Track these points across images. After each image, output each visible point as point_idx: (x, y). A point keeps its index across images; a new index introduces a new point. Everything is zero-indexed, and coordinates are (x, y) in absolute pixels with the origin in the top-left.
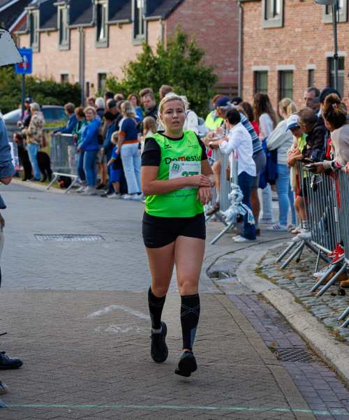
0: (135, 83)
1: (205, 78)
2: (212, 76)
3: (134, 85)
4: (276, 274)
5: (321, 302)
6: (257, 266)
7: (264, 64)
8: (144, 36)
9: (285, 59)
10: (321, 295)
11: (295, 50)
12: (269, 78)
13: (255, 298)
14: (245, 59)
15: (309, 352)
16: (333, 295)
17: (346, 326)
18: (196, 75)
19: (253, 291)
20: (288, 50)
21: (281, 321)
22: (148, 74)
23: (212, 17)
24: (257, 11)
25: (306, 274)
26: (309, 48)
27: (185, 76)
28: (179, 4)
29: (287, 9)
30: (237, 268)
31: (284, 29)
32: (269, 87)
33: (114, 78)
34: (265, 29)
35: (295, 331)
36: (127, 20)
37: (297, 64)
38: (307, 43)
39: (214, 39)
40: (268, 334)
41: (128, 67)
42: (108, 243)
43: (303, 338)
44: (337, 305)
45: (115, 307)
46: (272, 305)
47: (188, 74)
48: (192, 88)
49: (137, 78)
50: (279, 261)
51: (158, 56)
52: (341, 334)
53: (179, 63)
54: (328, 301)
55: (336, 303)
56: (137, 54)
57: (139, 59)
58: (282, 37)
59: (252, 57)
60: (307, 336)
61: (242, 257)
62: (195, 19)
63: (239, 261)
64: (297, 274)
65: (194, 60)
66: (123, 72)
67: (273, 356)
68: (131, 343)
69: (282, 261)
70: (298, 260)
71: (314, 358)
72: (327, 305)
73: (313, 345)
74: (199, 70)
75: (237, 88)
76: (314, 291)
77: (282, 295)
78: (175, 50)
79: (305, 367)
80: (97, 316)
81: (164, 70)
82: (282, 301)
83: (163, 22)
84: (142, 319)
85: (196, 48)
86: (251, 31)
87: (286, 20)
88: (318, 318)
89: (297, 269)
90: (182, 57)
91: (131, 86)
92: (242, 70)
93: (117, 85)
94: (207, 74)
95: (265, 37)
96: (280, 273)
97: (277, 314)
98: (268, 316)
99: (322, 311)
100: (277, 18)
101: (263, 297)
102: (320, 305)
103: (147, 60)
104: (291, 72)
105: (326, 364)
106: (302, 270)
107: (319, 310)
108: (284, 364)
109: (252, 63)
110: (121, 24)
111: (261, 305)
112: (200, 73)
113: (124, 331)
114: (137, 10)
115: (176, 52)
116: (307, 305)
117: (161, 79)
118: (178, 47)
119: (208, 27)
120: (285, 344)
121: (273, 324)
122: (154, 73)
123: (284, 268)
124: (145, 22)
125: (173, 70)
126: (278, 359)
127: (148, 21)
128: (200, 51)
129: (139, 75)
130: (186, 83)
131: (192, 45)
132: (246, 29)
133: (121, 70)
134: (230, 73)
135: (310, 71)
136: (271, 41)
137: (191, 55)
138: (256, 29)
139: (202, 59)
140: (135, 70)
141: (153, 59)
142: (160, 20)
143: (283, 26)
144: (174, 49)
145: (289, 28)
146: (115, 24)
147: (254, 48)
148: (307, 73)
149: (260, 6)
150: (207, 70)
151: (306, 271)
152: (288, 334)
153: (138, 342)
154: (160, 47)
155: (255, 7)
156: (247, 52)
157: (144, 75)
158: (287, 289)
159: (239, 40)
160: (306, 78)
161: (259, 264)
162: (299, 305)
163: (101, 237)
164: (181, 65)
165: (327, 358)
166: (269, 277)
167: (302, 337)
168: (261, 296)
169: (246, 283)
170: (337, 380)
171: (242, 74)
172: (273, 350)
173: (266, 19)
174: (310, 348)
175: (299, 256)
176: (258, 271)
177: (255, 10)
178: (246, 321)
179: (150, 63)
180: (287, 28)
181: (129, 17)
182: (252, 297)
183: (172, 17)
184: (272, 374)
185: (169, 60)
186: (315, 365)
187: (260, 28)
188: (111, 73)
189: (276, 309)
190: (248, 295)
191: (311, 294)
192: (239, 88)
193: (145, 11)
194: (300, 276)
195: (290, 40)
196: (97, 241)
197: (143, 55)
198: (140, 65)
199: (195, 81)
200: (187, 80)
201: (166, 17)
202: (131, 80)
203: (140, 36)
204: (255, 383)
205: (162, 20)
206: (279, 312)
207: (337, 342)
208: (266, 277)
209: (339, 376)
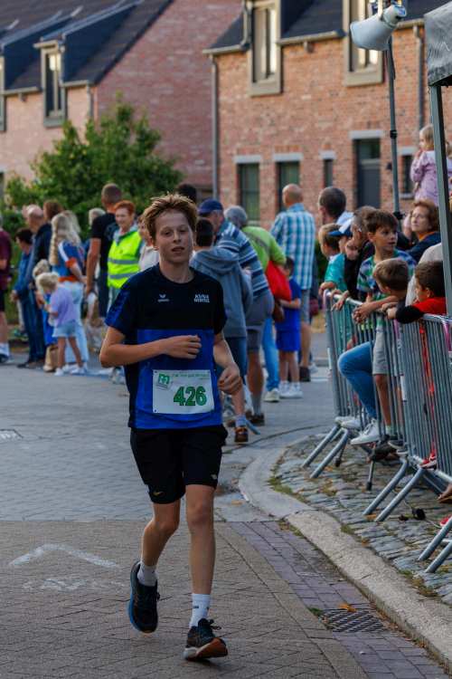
0: (53, 186)
1: (162, 176)
2: (172, 174)
3: (52, 190)
4: (305, 486)
5: (385, 531)
6: (272, 474)
7: (253, 152)
8: (61, 113)
9: (286, 142)
10: (382, 520)
11: (302, 130)
12: (262, 174)
13: (276, 526)
14: (222, 145)
15: (376, 615)
16: (404, 519)
17: (433, 571)
18: (148, 172)
19: (270, 516)
20: (291, 130)
21: (324, 563)
22: (73, 171)
23: (168, 80)
24: (241, 70)
25: (353, 485)
26: (324, 126)
27: (131, 174)
28: (116, 61)
29: (286, 65)
30: (238, 478)
31: (284, 96)
32: (262, 188)
33: (19, 179)
34: (253, 97)
35: (349, 580)
36: (34, 89)
37: (305, 151)
38: (320, 118)
39: (171, 115)
40: (304, 587)
41: (40, 161)
42: (28, 442)
43: (363, 592)
44: (413, 536)
45: (53, 547)
46: (305, 538)
47: (136, 170)
48: (142, 193)
49: (55, 179)
50: (308, 464)
51: (87, 143)
52: (427, 584)
53: (121, 153)
54: (397, 529)
55: (410, 533)
56: (54, 141)
57: (57, 148)
58: (280, 110)
59: (233, 142)
60: (370, 588)
61: (245, 460)
62: (141, 85)
63: (241, 466)
64: (338, 485)
65: (145, 148)
66: (33, 169)
67: (319, 623)
68: (85, 608)
69: (312, 464)
70: (338, 463)
71: (386, 624)
72: (396, 536)
73: (383, 603)
74: (153, 164)
75: (210, 191)
76: (370, 513)
77: (320, 520)
78: (116, 132)
79: (374, 640)
80: (24, 564)
81: (98, 166)
82: (321, 531)
83: (92, 90)
84: (98, 567)
85: (148, 130)
86: (231, 101)
87: (285, 83)
88: (383, 558)
89: (339, 477)
90: (126, 144)
91: (46, 191)
92: (218, 162)
93: (24, 189)
94: (166, 171)
95: (254, 110)
96: (311, 485)
97: (315, 553)
98: (300, 557)
99: (387, 545)
100: (271, 79)
101: (289, 523)
102: (384, 535)
103: (70, 150)
104: (296, 164)
105: (408, 636)
106: (346, 478)
107: (383, 544)
108: (339, 636)
109: (235, 152)
110: (25, 96)
111: (285, 537)
112: (155, 168)
113: (71, 588)
114: (49, 73)
115: (116, 136)
116: (363, 537)
117: (93, 179)
118: (119, 128)
119: (162, 96)
120: (334, 603)
121: (310, 569)
122: (82, 170)
123: (316, 476)
124: (63, 91)
125: (112, 164)
126: (328, 628)
127: (67, 89)
128: (154, 134)
129: (58, 174)
130: (132, 184)
131: (141, 125)
132: (223, 98)
133: (29, 167)
134: (199, 168)
135: (328, 162)
136: (263, 116)
137: (139, 140)
138: (238, 97)
139: (157, 148)
140: (52, 165)
141: (79, 148)
142: (87, 88)
143: (282, 91)
144: (112, 130)
145: (291, 95)
146: (15, 95)
147: (235, 127)
148: (322, 165)
149: (245, 61)
150: (164, 163)
151: (352, 480)
152: (338, 587)
153: (96, 606)
154: (90, 129)
155: (237, 63)
156: (226, 134)
157: (66, 174)
158: (326, 511)
159: (213, 116)
160: (319, 173)
161: (274, 471)
162: (349, 536)
163: (15, 432)
164: (125, 157)
165: (408, 625)
166: (295, 491)
167: (361, 591)
168: (283, 522)
169: (258, 502)
170: (431, 662)
171: (218, 170)
172: (317, 612)
173: (254, 80)
174: (376, 608)
175: (341, 456)
176: (275, 482)
177: (238, 68)
178: (266, 565)
179: (76, 154)
180: (289, 95)
181: (38, 84)
182: (270, 524)
183: (107, 81)
184: (322, 654)
185: (106, 149)
186: (390, 636)
187: (246, 96)
188: (14, 172)
189: (312, 544)
190: (262, 522)
191: (365, 518)
192: (215, 191)
193: (60, 74)
194: (344, 489)
195: (294, 113)
196: (11, 438)
197: (64, 142)
198: (60, 157)
199: (147, 181)
200: (134, 180)
201: (97, 82)
202: (45, 182)
203: (56, 113)
204: (298, 671)
205: (91, 86)
206: (317, 549)
207: (421, 597)
208: (288, 491)
209: (433, 654)
